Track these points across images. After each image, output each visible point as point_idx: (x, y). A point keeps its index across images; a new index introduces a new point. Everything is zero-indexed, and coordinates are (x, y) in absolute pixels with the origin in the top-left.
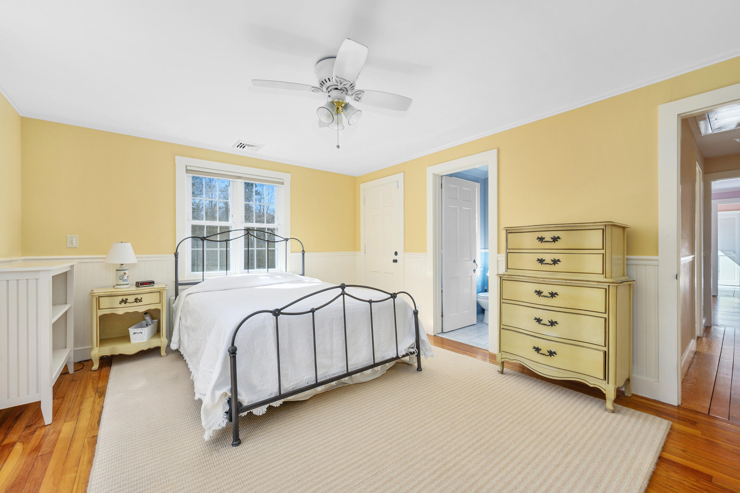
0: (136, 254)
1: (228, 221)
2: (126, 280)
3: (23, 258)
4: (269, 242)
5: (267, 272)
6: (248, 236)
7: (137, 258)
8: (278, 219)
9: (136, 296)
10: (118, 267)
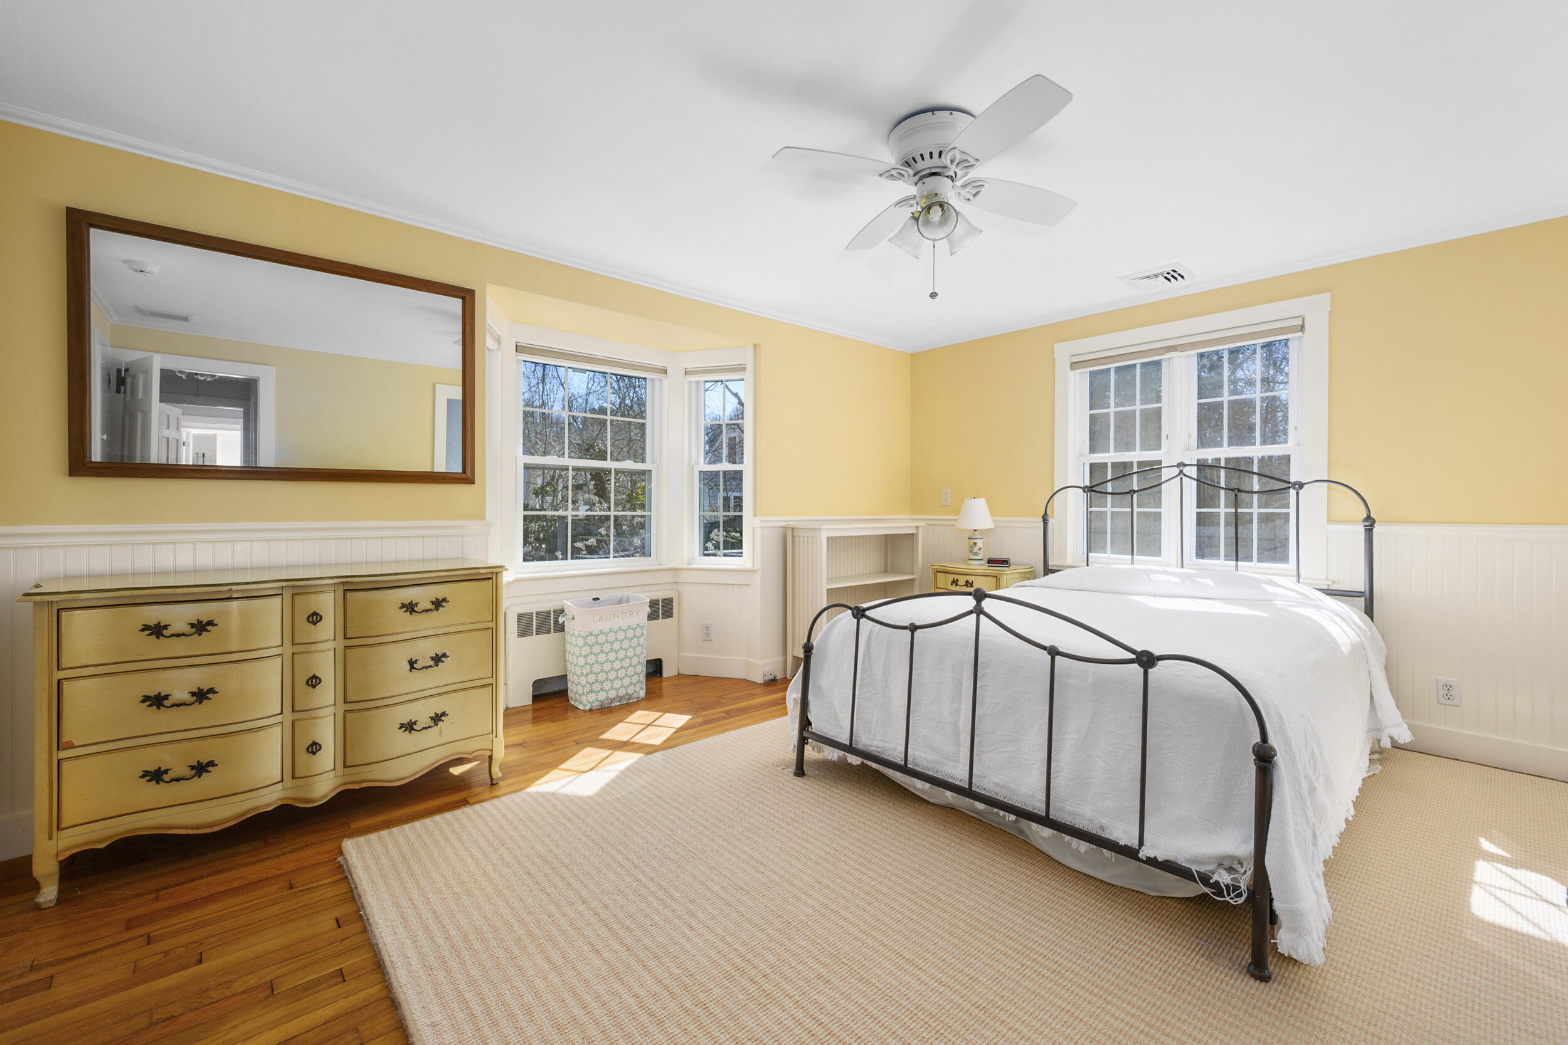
0: (992, 515)
1: (1160, 449)
2: (976, 554)
3: (912, 517)
4: (1239, 494)
5: (1234, 568)
6: (1181, 478)
7: (994, 521)
8: (1296, 429)
9: (967, 578)
10: (970, 535)
